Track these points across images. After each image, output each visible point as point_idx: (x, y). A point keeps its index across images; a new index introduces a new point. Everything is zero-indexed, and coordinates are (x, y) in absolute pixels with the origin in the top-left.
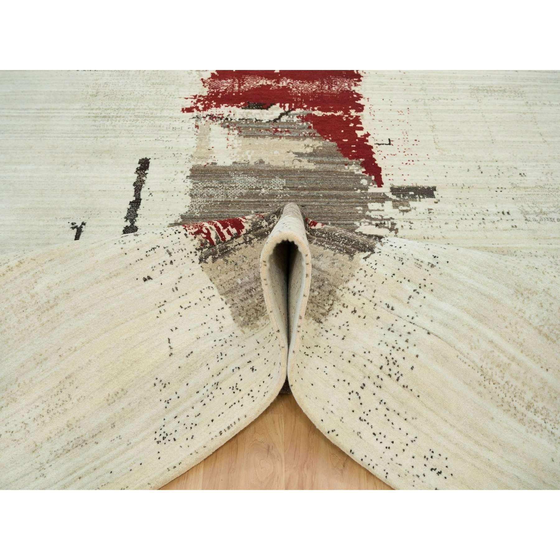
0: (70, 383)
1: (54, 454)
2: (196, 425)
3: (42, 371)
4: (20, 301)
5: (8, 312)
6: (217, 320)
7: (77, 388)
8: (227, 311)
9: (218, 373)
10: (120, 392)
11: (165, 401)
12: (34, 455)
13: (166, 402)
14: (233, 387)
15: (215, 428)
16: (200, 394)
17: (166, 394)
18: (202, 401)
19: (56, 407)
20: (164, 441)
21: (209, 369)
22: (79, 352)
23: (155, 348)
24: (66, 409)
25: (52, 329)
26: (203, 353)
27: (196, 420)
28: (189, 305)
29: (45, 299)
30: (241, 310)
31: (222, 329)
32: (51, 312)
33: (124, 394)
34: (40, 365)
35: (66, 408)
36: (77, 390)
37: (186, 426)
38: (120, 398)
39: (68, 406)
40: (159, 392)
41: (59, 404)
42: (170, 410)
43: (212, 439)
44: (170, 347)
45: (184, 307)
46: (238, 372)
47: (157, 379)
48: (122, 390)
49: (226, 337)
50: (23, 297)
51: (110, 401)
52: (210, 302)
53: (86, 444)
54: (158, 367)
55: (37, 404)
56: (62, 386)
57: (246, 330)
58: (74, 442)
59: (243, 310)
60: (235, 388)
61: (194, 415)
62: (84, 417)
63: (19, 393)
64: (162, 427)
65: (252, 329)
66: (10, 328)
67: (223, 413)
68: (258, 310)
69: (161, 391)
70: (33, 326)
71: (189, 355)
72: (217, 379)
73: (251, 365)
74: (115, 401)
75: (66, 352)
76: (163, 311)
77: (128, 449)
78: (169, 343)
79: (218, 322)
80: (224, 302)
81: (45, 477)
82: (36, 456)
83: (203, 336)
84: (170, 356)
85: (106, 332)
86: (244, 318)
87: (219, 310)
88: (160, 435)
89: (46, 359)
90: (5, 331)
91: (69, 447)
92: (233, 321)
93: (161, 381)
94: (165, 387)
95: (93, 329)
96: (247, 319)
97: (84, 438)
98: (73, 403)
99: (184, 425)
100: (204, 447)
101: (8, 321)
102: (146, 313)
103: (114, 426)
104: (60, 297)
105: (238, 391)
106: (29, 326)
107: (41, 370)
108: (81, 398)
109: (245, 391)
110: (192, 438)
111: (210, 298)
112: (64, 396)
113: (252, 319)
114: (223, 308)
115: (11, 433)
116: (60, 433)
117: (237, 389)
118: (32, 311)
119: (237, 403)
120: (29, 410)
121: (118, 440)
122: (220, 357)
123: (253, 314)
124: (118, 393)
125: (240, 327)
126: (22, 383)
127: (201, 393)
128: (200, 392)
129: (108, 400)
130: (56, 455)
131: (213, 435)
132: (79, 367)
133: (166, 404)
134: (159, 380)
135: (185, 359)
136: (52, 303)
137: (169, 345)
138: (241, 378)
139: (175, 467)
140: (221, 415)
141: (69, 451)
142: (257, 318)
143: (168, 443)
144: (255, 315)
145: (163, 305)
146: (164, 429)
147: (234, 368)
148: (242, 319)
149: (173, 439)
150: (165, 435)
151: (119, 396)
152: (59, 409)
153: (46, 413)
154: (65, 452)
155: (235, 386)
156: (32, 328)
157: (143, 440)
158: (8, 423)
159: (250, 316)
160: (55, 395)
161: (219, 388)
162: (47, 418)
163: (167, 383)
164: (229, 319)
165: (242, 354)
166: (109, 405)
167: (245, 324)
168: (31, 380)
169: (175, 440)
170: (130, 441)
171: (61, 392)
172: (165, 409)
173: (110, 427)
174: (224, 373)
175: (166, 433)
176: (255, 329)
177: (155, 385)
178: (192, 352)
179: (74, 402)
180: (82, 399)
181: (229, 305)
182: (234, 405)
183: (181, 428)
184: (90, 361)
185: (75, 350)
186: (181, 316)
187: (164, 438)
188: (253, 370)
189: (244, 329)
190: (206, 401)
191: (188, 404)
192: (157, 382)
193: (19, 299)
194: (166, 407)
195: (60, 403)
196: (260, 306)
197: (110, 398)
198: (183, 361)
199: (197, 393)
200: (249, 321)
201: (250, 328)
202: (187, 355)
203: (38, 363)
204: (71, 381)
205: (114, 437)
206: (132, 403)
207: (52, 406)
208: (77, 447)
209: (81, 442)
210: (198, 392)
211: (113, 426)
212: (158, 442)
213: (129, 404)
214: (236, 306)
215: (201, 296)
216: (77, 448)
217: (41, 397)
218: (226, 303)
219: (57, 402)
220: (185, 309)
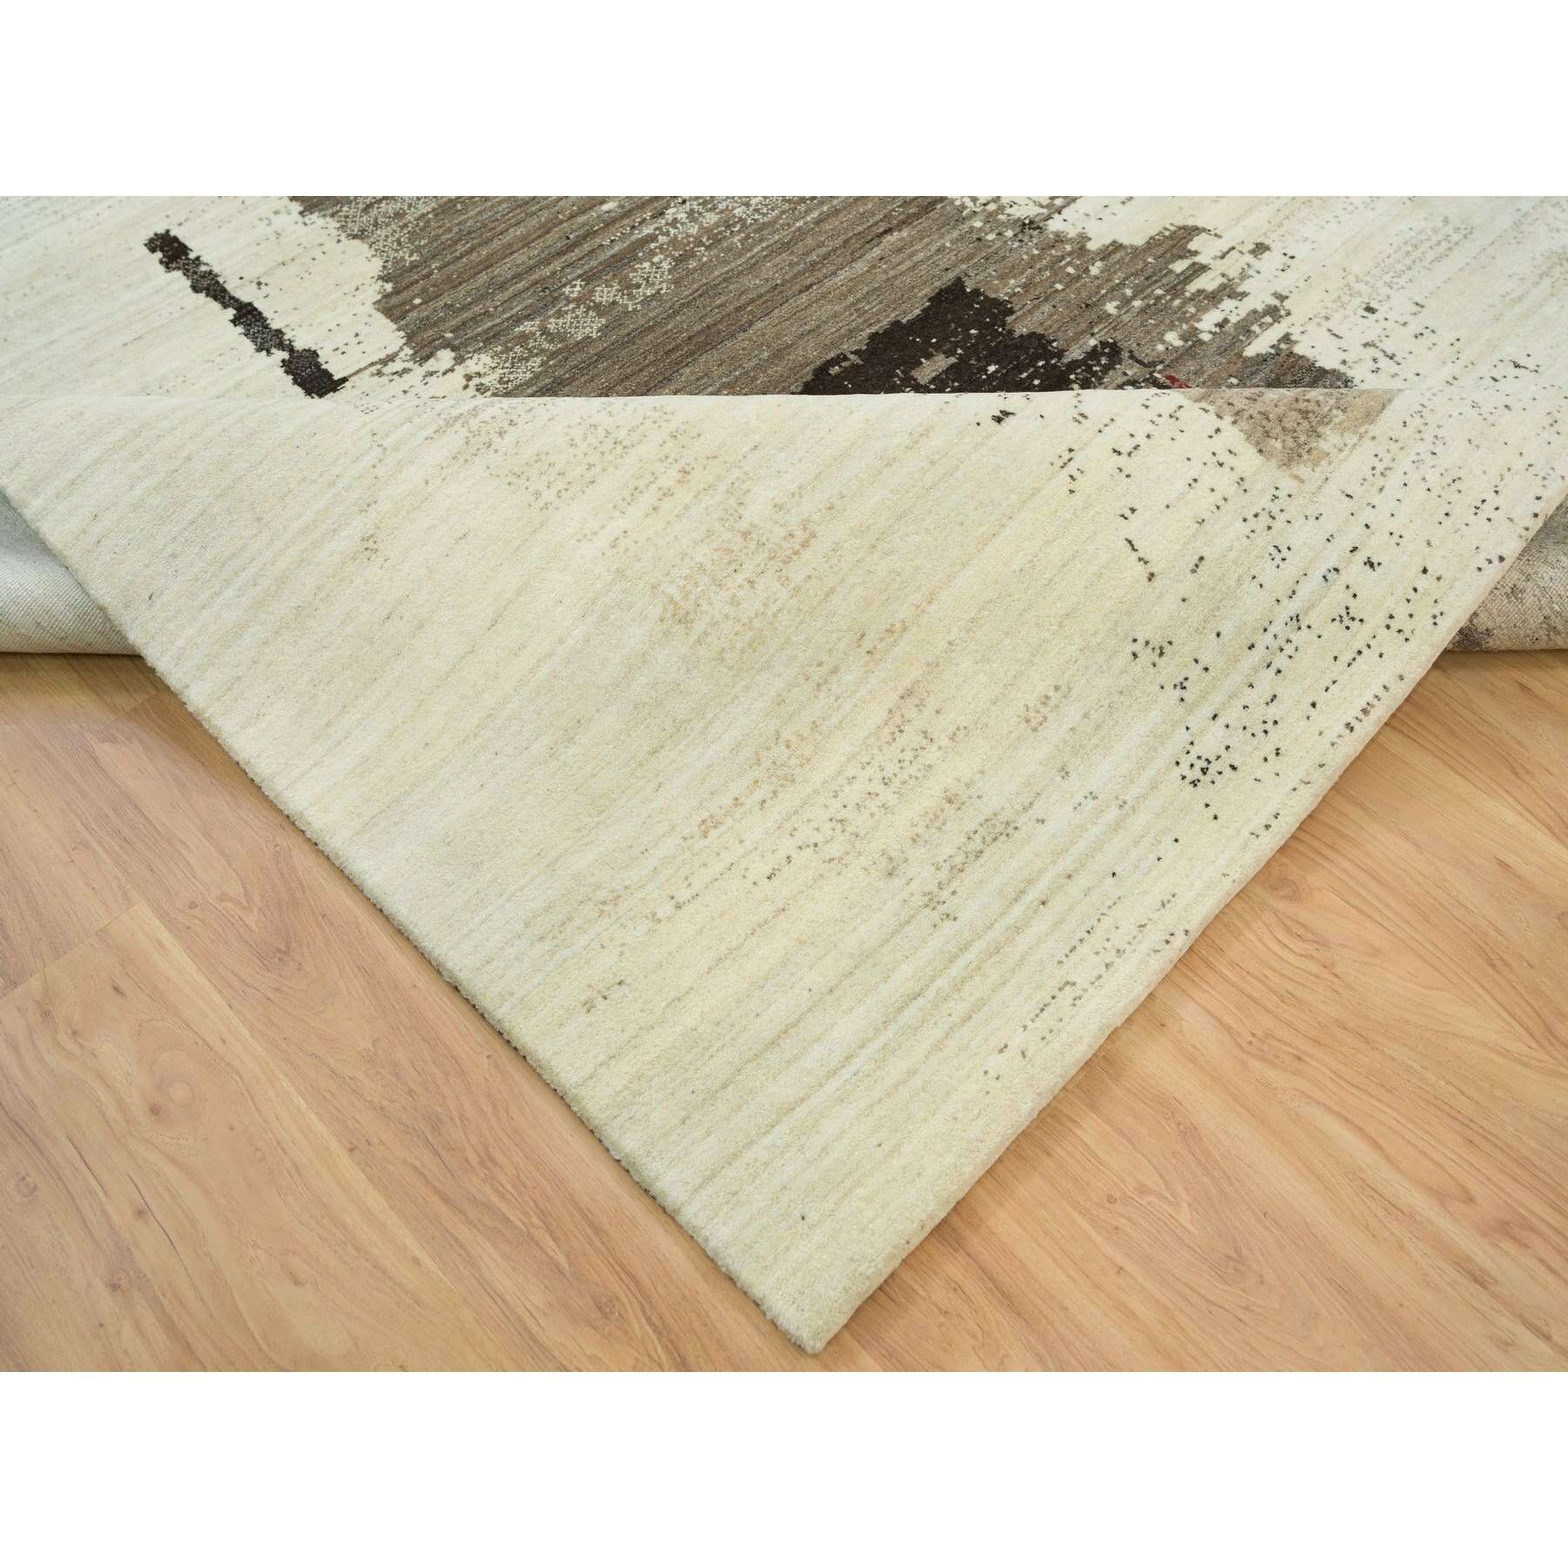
0: (917, 706)
1: (946, 868)
2: (1276, 722)
3: (836, 700)
4: (716, 550)
5: (696, 585)
6: (1221, 465)
7: (938, 712)
8: (1232, 435)
9: (1290, 593)
10: (1051, 694)
11: (1175, 686)
12: (896, 882)
13: (1178, 687)
14: (1341, 617)
15: (1332, 719)
16: (1260, 650)
17: (1171, 668)
18: (1269, 666)
19: (901, 768)
20: (1208, 778)
21: (1261, 586)
22: (914, 629)
23: (1103, 570)
24: (930, 766)
25: (827, 595)
26: (1232, 555)
27: (1272, 712)
28: (1134, 442)
29: (780, 532)
30: (1265, 422)
31: (1246, 485)
32: (806, 555)
33: (1065, 697)
34: (824, 688)
35: (927, 762)
36: (941, 717)
37: (1249, 731)
38: (1057, 706)
39: (932, 756)
40: (1152, 670)
41: (907, 759)
42: (1196, 704)
43: (1333, 744)
44: (1140, 559)
45: (1125, 449)
46: (1339, 582)
47: (1135, 640)
48: (1057, 688)
49: (1265, 501)
50: (723, 541)
51: (1033, 723)
52: (1180, 425)
53: (1016, 828)
54: (1129, 613)
55: (850, 773)
56: (897, 719)
57: (1303, 470)
58: (981, 830)
59: (1268, 419)
60: (1347, 618)
61: (1262, 701)
62: (982, 772)
63: (794, 761)
64: (1189, 747)
65: (1316, 464)
66: (717, 622)
67: (1334, 682)
68: (1308, 412)
69: (1154, 665)
70: (775, 601)
71: (1197, 566)
72: (1291, 608)
73: (1360, 557)
74: (1045, 718)
75: (882, 640)
76: (1076, 474)
77: (1127, 815)
78: (1134, 549)
79: (1226, 468)
80: (1212, 417)
81: (955, 919)
82: (904, 882)
83: (1209, 514)
84: (1150, 580)
85: (964, 565)
86: (1284, 441)
87: (1211, 437)
88: (1192, 765)
89: (835, 671)
90: (706, 634)
91: (977, 843)
92: (1259, 459)
93: (1147, 643)
94: (1162, 654)
95: (929, 566)
96: (1290, 443)
97: (1003, 818)
98: (940, 748)
99: (1245, 728)
100: (1321, 766)
101: (705, 607)
102: (1038, 490)
103: (1067, 773)
104: (815, 517)
105: (1357, 622)
106: (765, 605)
107: (833, 698)
108: (958, 733)
109: (1376, 620)
110: (1277, 754)
111: (1177, 415)
112: (911, 737)
113: (1303, 438)
114: (1218, 430)
115: (812, 847)
116: (936, 821)
117: (1353, 619)
118: (758, 565)
119: (1365, 650)
120: (836, 792)
121: (1091, 803)
122: (1278, 557)
123: (1299, 424)
124: (1047, 697)
125: (1284, 467)
126: (793, 738)
127: (1260, 648)
128: (1256, 645)
129: (1028, 721)
130: (952, 868)
131: (1331, 735)
132: (928, 664)
133: (1178, 693)
134: (1141, 641)
135: (1191, 577)
136: (800, 535)
137: (1135, 555)
138: (1351, 591)
139: (1267, 827)
140: (1333, 688)
141: (981, 852)
142: (1314, 433)
143: (1218, 778)
144: (1305, 424)
145: (1070, 460)
146: (1195, 751)
147: (1323, 571)
148: (1278, 445)
149: (1229, 769)
150: (1205, 765)
151: (1052, 703)
152: (912, 770)
153: (882, 786)
154: (972, 857)
155: (1344, 613)
156: (774, 608)
157: (1154, 786)
158: (795, 829)
159: (1295, 431)
160: (887, 743)
161: (1304, 627)
162: (888, 796)
163: (1165, 644)
164: (1249, 453)
165: (1327, 536)
166: (1035, 730)
167: (1292, 457)
168: (815, 726)
169: (1234, 768)
170: (1121, 797)
171: (901, 731)
172: (1182, 704)
173: (1059, 779)
174: (1304, 591)
175: (1203, 759)
176: (1324, 463)
177: (1135, 655)
178: (1201, 559)
179: (941, 743)
180: (960, 734)
181: (1228, 419)
182: (1359, 659)
183: (1237, 739)
184: (950, 643)
185: (905, 629)
186: (1128, 476)
187: (1204, 771)
188: (1372, 565)
189: (1295, 471)
190: (1280, 661)
191: (1237, 678)
192: (1137, 647)
193: (715, 546)
194: (1182, 700)
195: (908, 755)
196: (1308, 401)
197: (1032, 714)
198: (1188, 584)
199: (1250, 648)
200: (1299, 446)
201: (1309, 464)
202: (1192, 566)
203: (819, 685)
204: (917, 701)
205: (1079, 798)
206: (1092, 712)
207: (891, 768)
208: (995, 839)
209: (1000, 828)
210: (1253, 646)
211: (1065, 773)
212: (1194, 783)
213: (1086, 716)
214: (1246, 415)
215: (1151, 414)
216: (998, 843)
217: (854, 756)
218: (1220, 417)
219: (901, 756)
220: (1129, 454)
